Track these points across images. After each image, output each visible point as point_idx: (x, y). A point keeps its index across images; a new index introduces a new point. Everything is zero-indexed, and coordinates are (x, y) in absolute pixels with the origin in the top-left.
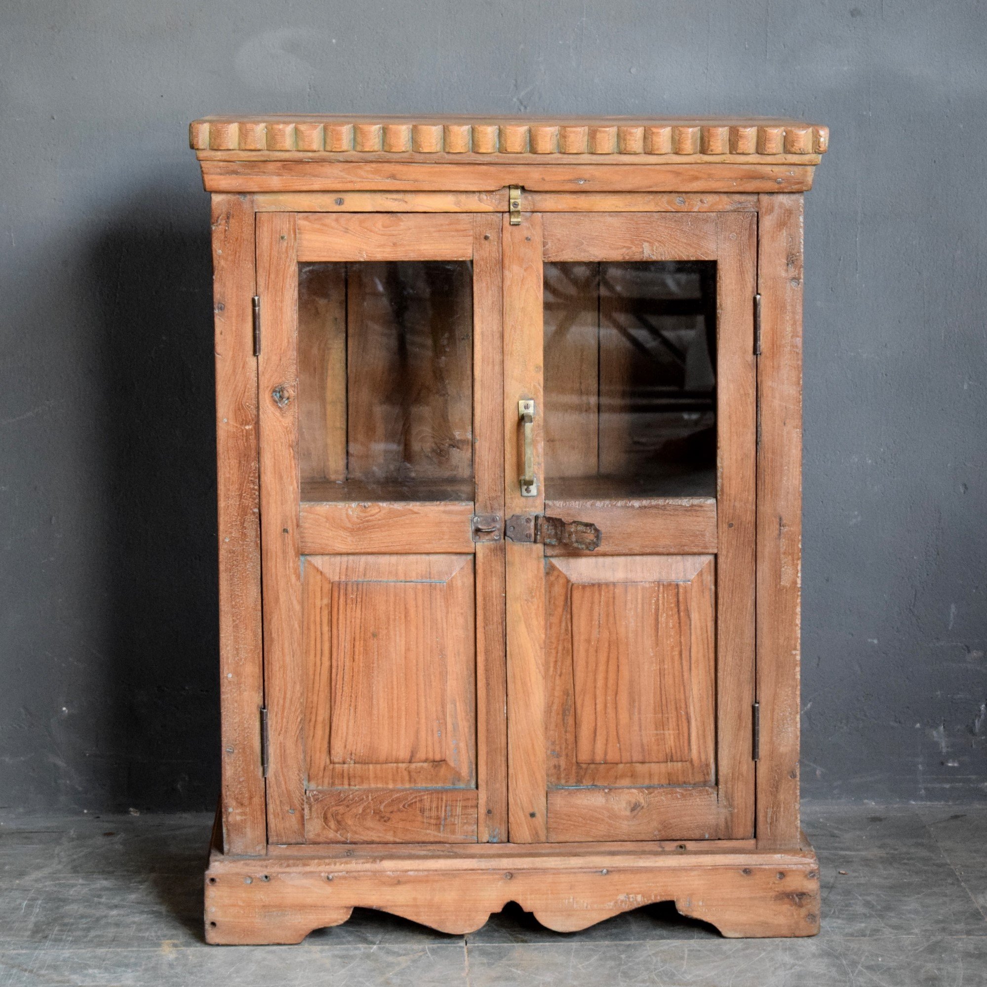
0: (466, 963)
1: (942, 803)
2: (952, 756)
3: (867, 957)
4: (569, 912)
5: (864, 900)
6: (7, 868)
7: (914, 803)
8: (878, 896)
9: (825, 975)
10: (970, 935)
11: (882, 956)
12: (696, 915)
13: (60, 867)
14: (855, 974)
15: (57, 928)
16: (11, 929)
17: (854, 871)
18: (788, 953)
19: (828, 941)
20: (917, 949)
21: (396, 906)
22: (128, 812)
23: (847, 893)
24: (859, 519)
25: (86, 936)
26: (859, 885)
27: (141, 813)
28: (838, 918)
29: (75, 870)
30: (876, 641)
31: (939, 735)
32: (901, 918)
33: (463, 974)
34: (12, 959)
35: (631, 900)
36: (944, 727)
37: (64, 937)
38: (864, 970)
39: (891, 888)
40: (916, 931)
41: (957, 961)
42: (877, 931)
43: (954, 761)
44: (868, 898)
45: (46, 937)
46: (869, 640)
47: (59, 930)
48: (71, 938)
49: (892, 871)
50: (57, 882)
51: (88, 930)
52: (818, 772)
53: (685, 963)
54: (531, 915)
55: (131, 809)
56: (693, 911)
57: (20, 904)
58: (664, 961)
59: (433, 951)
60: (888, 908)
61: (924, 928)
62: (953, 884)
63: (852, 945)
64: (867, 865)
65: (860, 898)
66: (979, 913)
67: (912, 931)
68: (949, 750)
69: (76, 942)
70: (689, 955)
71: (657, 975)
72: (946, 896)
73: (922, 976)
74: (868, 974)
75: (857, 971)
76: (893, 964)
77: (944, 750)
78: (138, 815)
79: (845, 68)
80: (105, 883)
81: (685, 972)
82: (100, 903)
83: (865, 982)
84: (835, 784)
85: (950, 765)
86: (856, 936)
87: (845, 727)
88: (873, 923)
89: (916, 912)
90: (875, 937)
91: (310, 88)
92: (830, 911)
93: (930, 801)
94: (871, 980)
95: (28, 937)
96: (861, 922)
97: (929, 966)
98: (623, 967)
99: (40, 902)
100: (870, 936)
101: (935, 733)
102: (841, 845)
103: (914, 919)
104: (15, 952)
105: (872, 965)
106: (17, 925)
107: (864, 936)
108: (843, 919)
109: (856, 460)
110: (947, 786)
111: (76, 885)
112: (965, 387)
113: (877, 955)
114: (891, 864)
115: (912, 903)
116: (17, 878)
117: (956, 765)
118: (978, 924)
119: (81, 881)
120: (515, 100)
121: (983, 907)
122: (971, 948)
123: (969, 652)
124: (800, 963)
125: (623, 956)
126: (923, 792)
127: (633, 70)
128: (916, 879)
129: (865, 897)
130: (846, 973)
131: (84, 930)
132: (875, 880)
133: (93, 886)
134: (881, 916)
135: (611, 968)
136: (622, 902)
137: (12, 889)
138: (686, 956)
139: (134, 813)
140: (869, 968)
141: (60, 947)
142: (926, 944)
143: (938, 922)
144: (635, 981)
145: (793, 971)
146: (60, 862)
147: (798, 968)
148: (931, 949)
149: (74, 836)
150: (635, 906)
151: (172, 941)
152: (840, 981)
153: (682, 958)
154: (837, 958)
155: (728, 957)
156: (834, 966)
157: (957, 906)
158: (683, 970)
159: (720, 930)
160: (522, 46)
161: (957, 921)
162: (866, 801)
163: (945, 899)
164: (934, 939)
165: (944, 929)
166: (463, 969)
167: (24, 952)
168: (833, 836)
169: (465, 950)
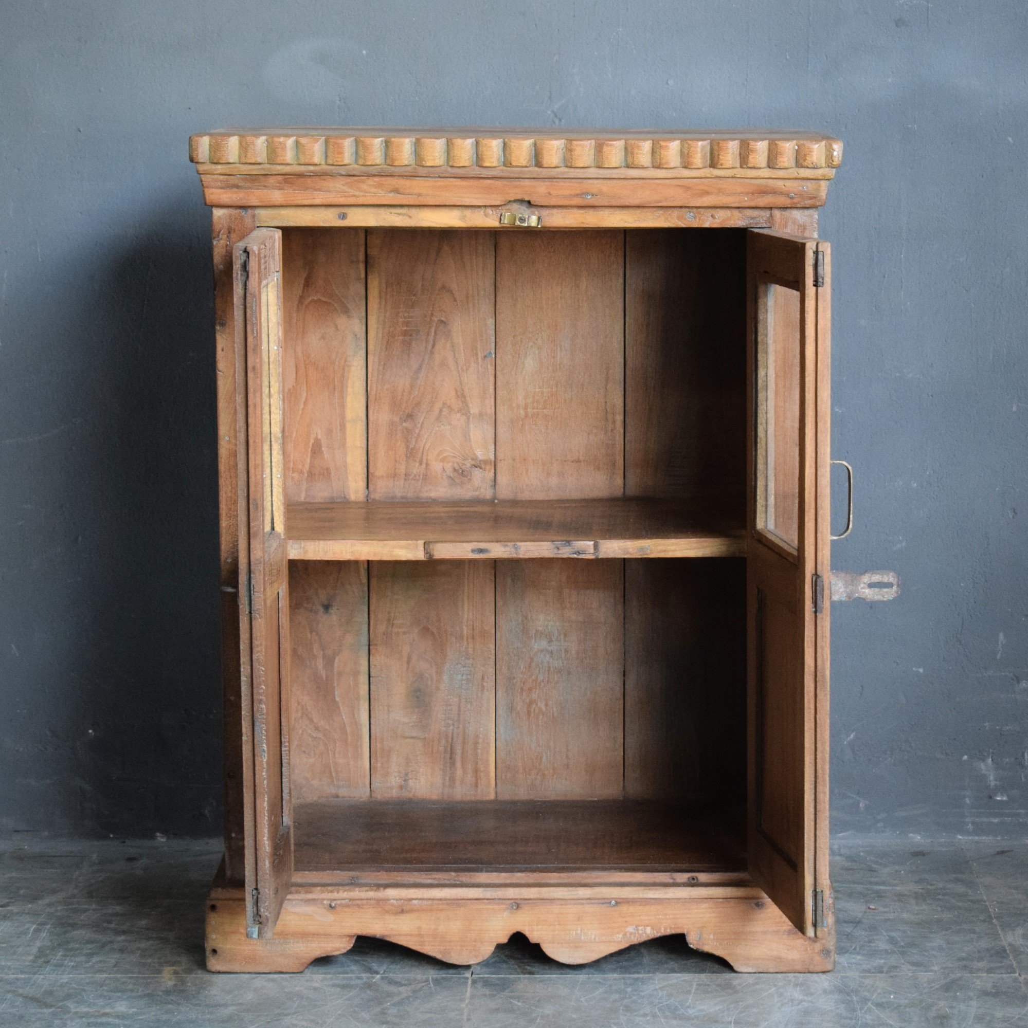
0: (468, 994)
1: (990, 838)
2: (1001, 789)
3: (879, 994)
4: (576, 944)
5: (889, 936)
6: (22, 892)
7: (960, 837)
8: (904, 932)
9: (832, 1011)
10: (991, 973)
11: (895, 993)
12: (707, 948)
13: (76, 891)
14: (863, 1012)
15: (60, 954)
16: (14, 953)
17: (886, 906)
18: (798, 989)
19: (842, 977)
20: (932, 987)
21: (400, 935)
22: (153, 837)
23: (873, 928)
24: (904, 544)
25: (89, 961)
26: (886, 921)
27: (168, 838)
28: (858, 954)
29: (90, 895)
30: (921, 670)
31: (986, 767)
32: (923, 955)
33: (463, 1005)
34: (10, 983)
35: (640, 932)
36: (992, 760)
37: (66, 962)
38: (874, 1008)
39: (919, 924)
40: (936, 968)
41: (971, 999)
42: (895, 967)
43: (1002, 795)
44: (893, 934)
45: (47, 962)
46: (915, 669)
47: (63, 956)
48: (72, 964)
49: (924, 907)
50: (70, 907)
51: (91, 955)
52: (862, 805)
53: (691, 997)
54: (537, 946)
55: (158, 834)
56: (704, 944)
57: (28, 929)
58: (670, 995)
59: (437, 982)
60: (912, 945)
61: (944, 966)
62: (984, 921)
63: (867, 981)
64: (899, 900)
65: (885, 934)
66: (1005, 951)
67: (933, 968)
68: (998, 783)
69: (77, 967)
70: (697, 989)
71: (660, 1010)
72: (974, 932)
73: (932, 1014)
74: (877, 1011)
75: (866, 1008)
76: (903, 1002)
77: (993, 784)
78: (164, 840)
79: (890, 80)
80: (118, 909)
81: (689, 1007)
82: (108, 928)
83: (872, 1020)
84: (880, 817)
85: (998, 798)
86: (873, 973)
87: (889, 759)
88: (893, 960)
89: (940, 949)
90: (892, 974)
91: (340, 101)
92: (851, 946)
93: (978, 835)
94: (879, 1017)
95: (30, 961)
96: (880, 959)
97: (942, 1003)
98: (626, 1002)
99: (48, 927)
100: (886, 973)
101: (983, 766)
102: (877, 880)
103: (935, 957)
104: (14, 976)
105: (883, 1003)
106: (20, 949)
107: (882, 972)
108: (863, 955)
109: (901, 483)
110: (996, 820)
111: (89, 910)
112: (1014, 409)
113: (890, 993)
114: (924, 899)
115: (938, 940)
116: (30, 902)
117: (1005, 798)
118: (1001, 962)
119: (94, 906)
120: (549, 112)
121: (1010, 945)
122: (989, 986)
123: (1018, 682)
124: (810, 999)
125: (629, 990)
126: (970, 826)
127: (671, 82)
128: (947, 916)
129: (890, 933)
130: (854, 1010)
131: (87, 955)
132: (905, 915)
133: (104, 911)
134: (903, 953)
135: (615, 1001)
136: (631, 934)
137: (23, 913)
138: (693, 991)
139: (161, 839)
140: (880, 1005)
141: (60, 973)
142: (943, 982)
143: (960, 959)
144: (636, 1015)
145: (800, 1007)
146: (76, 887)
147: (805, 1004)
148: (947, 988)
149: (96, 861)
150: (644, 938)
151: (174, 968)
152: (846, 1018)
153: (689, 992)
154: (848, 994)
155: (736, 992)
156: (843, 1003)
157: (984, 944)
158: (688, 1004)
159: (732, 964)
160: (556, 58)
161: (980, 959)
162: (911, 835)
163: (972, 935)
164: (953, 976)
165: (965, 967)
166: (462, 1000)
167: (23, 976)
168: (871, 870)
169: (470, 981)
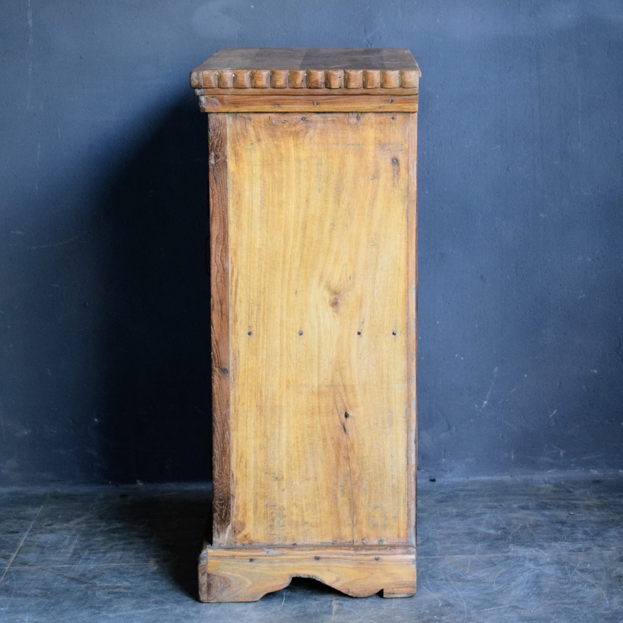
3: (581, 564)
5: (583, 530)
6: (60, 517)
7: (621, 471)
8: (592, 527)
9: (553, 575)
11: (590, 563)
13: (92, 516)
14: (572, 575)
15: (87, 552)
16: (59, 552)
17: (580, 513)
18: (532, 562)
19: (558, 555)
20: (612, 559)
22: (135, 483)
23: (573, 526)
24: (584, 295)
25: (105, 556)
26: (581, 521)
27: (144, 483)
28: (566, 541)
29: (101, 518)
30: (595, 371)
32: (604, 541)
34: (59, 570)
37: (91, 557)
38: (578, 572)
39: (601, 522)
40: (613, 548)
42: (589, 548)
44: (586, 529)
45: (80, 557)
46: (592, 371)
47: (88, 554)
48: (95, 558)
49: (603, 513)
50: (90, 525)
51: (105, 553)
52: (561, 454)
53: (468, 569)
55: (138, 481)
57: (66, 538)
58: (456, 568)
60: (598, 535)
61: (618, 546)
63: (573, 557)
64: (587, 509)
65: (581, 529)
67: (611, 548)
69: (98, 560)
70: (471, 564)
71: (450, 576)
73: (614, 574)
74: (580, 574)
75: (573, 573)
76: (596, 568)
78: (142, 484)
79: (569, 16)
80: (119, 525)
81: (467, 574)
82: (114, 537)
83: (578, 579)
84: (572, 460)
86: (576, 552)
87: (578, 425)
88: (587, 544)
89: (615, 537)
90: (587, 552)
91: (238, 36)
92: (561, 537)
94: (582, 578)
95: (69, 557)
96: (580, 543)
97: (619, 569)
98: (429, 572)
99: (78, 537)
100: (584, 552)
102: (573, 497)
103: (613, 542)
104: (61, 566)
105: (583, 569)
106: (63, 550)
107: (581, 551)
108: (569, 542)
109: (581, 259)
111: (101, 526)
113: (587, 563)
114: (603, 509)
115: (613, 532)
116: (66, 523)
119: (104, 524)
120: (364, 40)
124: (539, 568)
125: (430, 565)
127: (438, 20)
128: (617, 517)
130: (567, 574)
131: (103, 553)
132: (592, 518)
133: (111, 527)
134: (593, 540)
135: (423, 572)
137: (62, 529)
139: (140, 483)
140: (582, 571)
141: (88, 563)
142: (618, 556)
144: (436, 580)
145: (534, 573)
146: (92, 513)
147: (537, 571)
148: (621, 560)
149: (102, 497)
151: (156, 559)
152: (562, 579)
153: (467, 566)
154: (562, 565)
155: (495, 565)
156: (560, 570)
158: (467, 573)
160: (368, 7)
162: (591, 470)
167: (66, 566)
168: (569, 492)
